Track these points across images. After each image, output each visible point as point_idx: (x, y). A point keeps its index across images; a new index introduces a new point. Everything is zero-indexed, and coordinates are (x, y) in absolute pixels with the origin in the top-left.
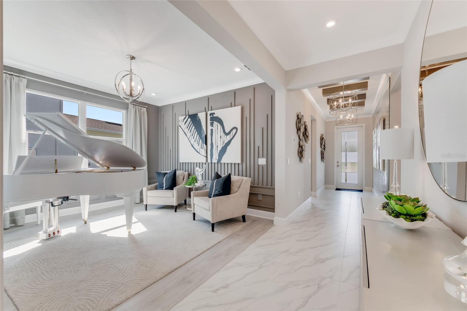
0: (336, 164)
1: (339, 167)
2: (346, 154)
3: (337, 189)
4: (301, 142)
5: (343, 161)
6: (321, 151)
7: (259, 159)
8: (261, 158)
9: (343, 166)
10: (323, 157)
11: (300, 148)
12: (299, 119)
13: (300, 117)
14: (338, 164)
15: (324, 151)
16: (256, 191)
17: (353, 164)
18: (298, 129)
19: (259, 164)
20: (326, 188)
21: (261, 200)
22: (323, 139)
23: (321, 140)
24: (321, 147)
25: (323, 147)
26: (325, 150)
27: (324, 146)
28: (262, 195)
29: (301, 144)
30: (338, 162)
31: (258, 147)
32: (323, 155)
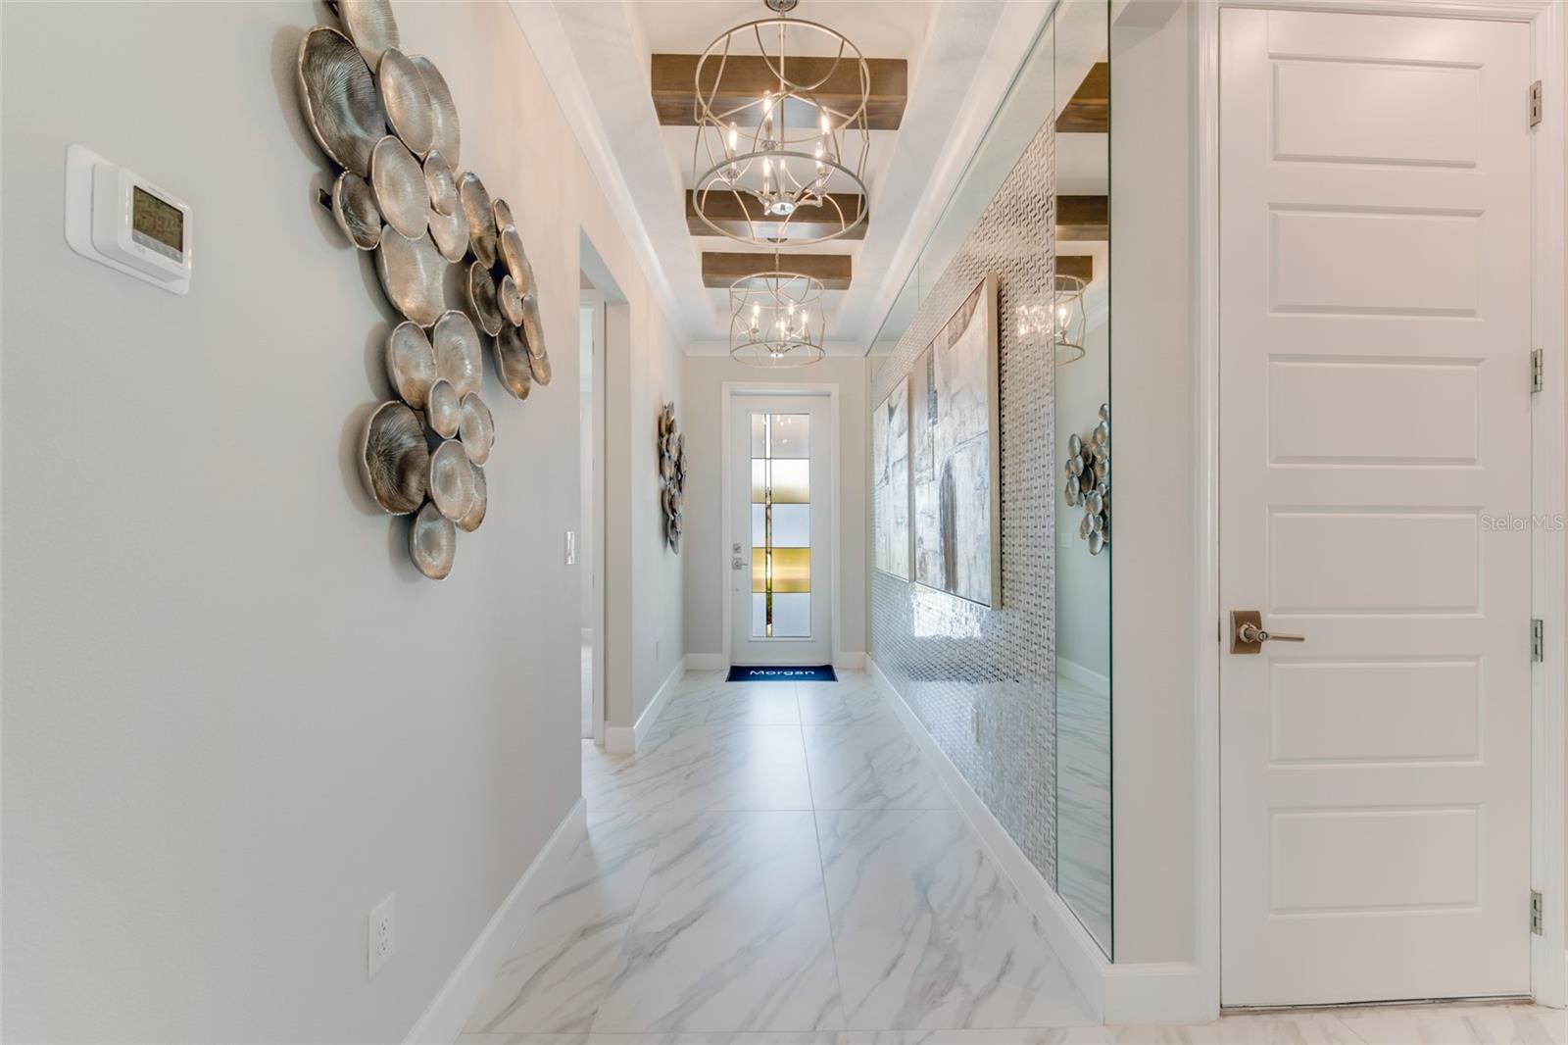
0: (728, 556)
1: (743, 567)
2: (768, 510)
3: (736, 674)
5: (758, 539)
6: (663, 495)
10: (674, 525)
14: (737, 555)
15: (674, 491)
17: (793, 553)
20: (688, 672)
22: (670, 430)
23: (661, 435)
24: (661, 472)
25: (669, 471)
26: (680, 489)
27: (678, 466)
30: (737, 549)
32: (674, 511)
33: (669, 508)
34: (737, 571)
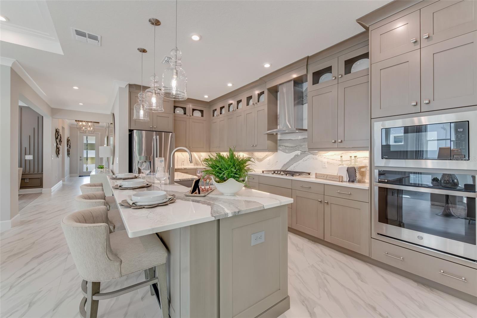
0: (79, 158)
1: (82, 160)
2: (87, 152)
3: (80, 176)
4: (58, 145)
5: (85, 156)
6: (68, 150)
7: (26, 156)
8: (28, 155)
9: (85, 161)
10: (69, 154)
11: (58, 149)
12: (57, 132)
13: (58, 130)
14: (81, 158)
15: (69, 149)
16: (25, 177)
17: (92, 158)
18: (56, 138)
19: (26, 159)
20: (70, 177)
21: (28, 183)
22: (69, 141)
23: (67, 142)
24: (67, 146)
25: (69, 146)
26: (70, 148)
27: (70, 145)
28: (29, 179)
29: (58, 147)
30: (81, 157)
31: (25, 148)
32: (69, 152)
33: (68, 151)
34: (81, 161)
